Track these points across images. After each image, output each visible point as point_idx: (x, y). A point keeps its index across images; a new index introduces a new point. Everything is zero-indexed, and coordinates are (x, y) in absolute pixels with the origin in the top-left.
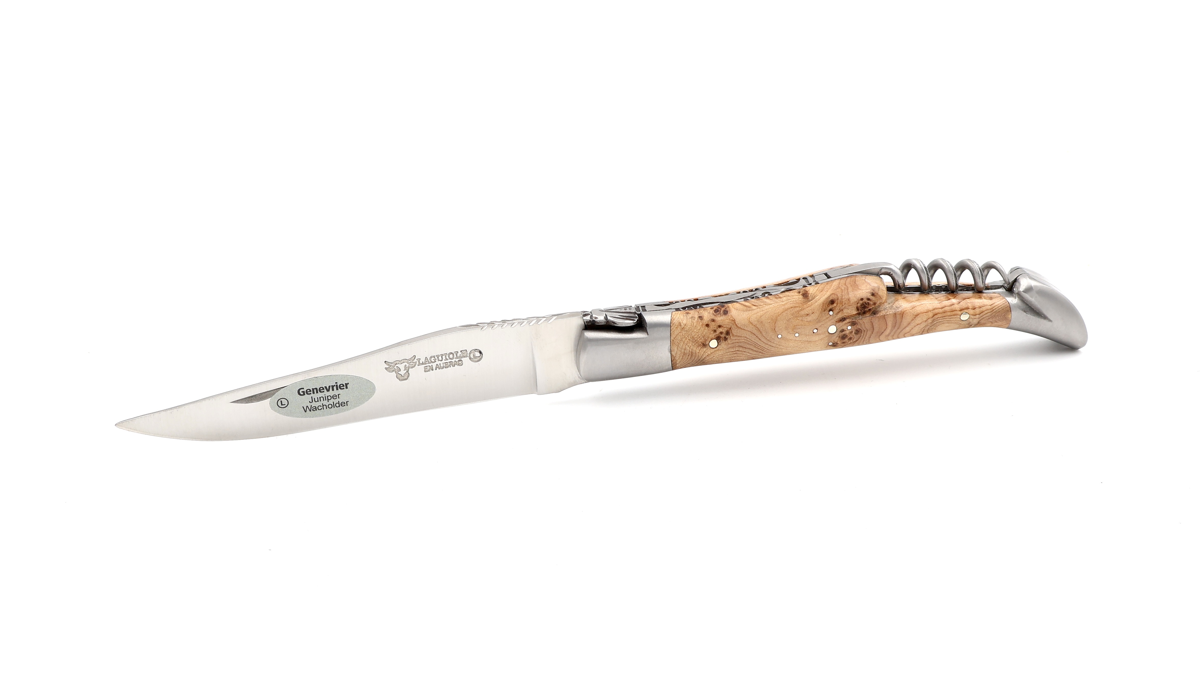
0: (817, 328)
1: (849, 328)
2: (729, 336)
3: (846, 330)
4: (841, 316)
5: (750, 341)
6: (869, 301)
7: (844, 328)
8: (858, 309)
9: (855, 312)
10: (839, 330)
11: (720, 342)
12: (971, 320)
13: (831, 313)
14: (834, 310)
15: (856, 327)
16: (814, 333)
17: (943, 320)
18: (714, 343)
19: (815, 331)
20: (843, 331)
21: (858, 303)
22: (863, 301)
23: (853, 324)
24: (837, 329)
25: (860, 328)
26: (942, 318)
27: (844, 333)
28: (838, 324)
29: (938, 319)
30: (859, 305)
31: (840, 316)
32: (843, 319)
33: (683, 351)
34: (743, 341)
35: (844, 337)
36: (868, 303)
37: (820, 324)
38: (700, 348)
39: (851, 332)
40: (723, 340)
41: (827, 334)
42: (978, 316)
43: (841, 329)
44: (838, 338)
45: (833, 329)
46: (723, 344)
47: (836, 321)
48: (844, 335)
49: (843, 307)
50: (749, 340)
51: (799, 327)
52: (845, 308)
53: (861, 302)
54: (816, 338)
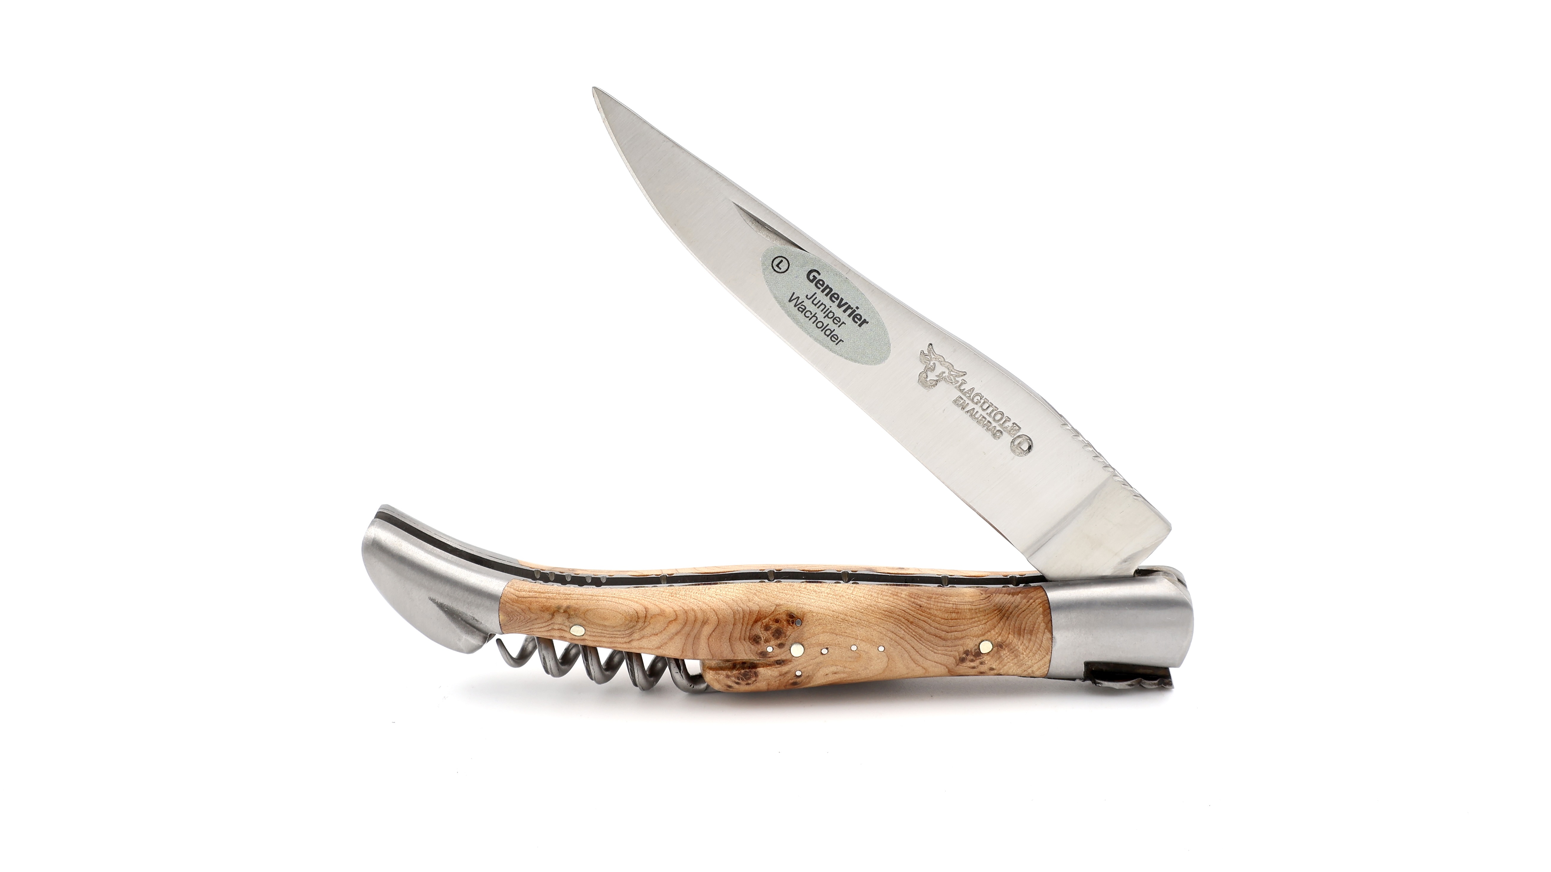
0: (822, 656)
1: (770, 649)
2: (961, 656)
3: (774, 646)
4: (783, 668)
5: (928, 647)
6: (737, 681)
7: (778, 651)
8: (756, 675)
9: (761, 670)
10: (786, 647)
11: (976, 650)
12: (567, 623)
13: (798, 673)
14: (795, 676)
15: (760, 648)
16: (827, 649)
17: (615, 633)
18: (986, 647)
19: (824, 651)
20: (781, 646)
21: (756, 680)
22: (746, 683)
23: (764, 654)
24: (790, 650)
25: (753, 647)
26: (617, 636)
27: (779, 642)
28: (788, 657)
29: (622, 636)
30: (754, 679)
31: (785, 669)
32: (780, 663)
33: (1033, 638)
34: (939, 648)
35: (778, 634)
36: (739, 680)
37: (817, 660)
38: (1007, 642)
39: (767, 641)
40: (971, 651)
41: (805, 643)
42: (556, 627)
43: (783, 650)
44: (788, 633)
45: (797, 650)
46: (970, 644)
47: (790, 661)
48: (778, 638)
49: (778, 678)
50: (931, 648)
51: (850, 659)
52: (776, 677)
53: (749, 682)
54: (824, 638)
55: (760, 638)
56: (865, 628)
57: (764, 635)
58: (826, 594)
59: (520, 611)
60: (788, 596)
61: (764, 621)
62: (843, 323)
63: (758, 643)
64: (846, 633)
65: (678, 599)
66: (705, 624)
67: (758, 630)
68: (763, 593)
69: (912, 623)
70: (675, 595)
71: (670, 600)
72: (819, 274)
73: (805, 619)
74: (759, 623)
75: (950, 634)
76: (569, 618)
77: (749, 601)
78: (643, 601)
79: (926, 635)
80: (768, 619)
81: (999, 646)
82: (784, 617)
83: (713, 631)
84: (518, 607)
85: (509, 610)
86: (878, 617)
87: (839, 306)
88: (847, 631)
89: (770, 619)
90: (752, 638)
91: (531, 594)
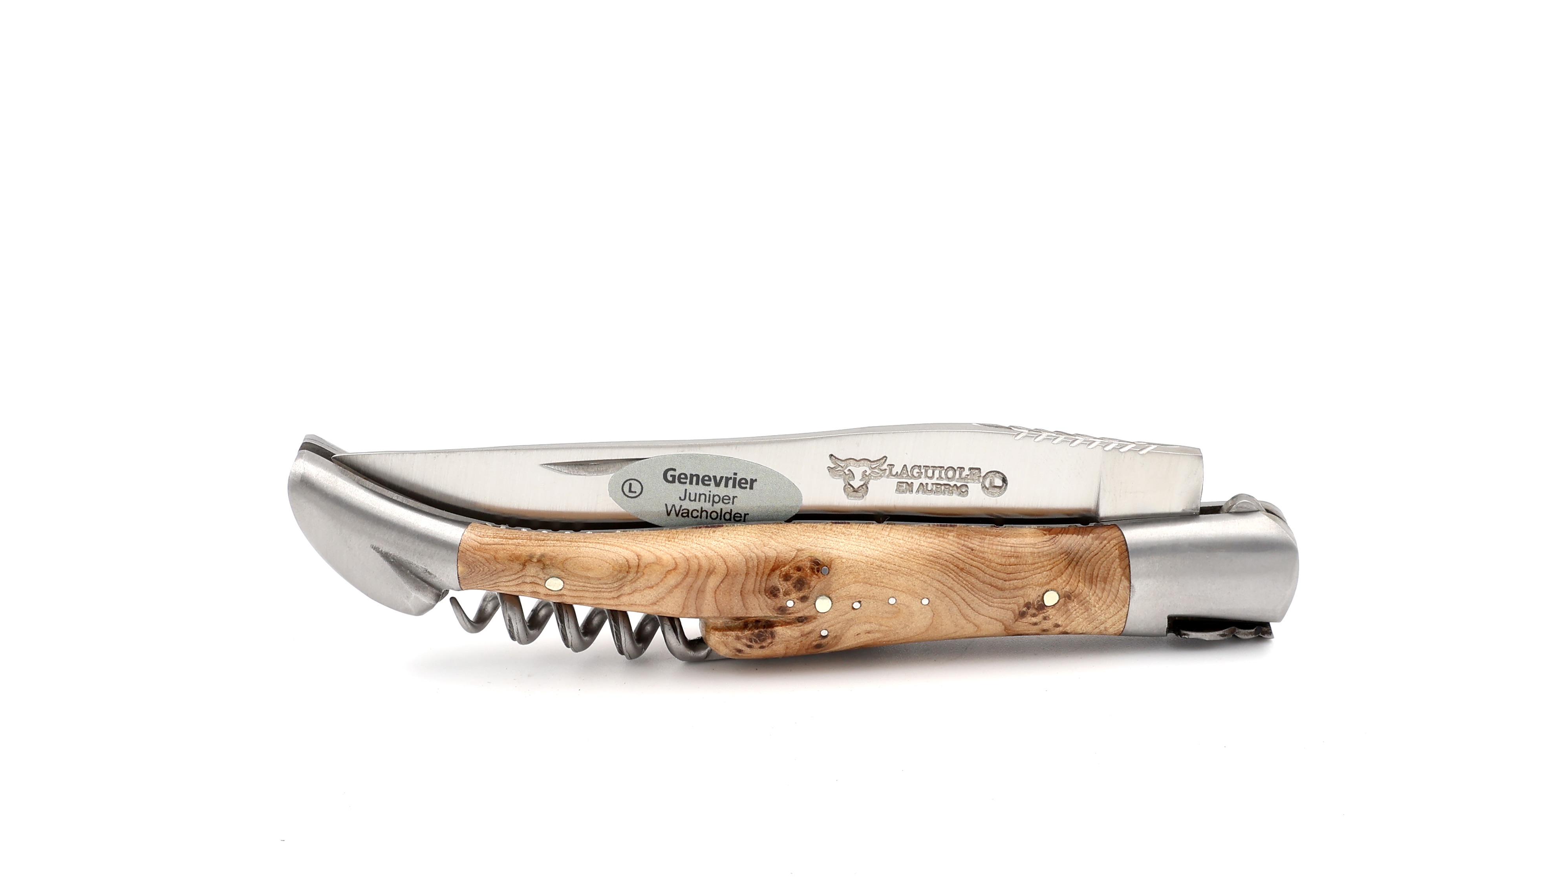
0: (853, 611)
1: (790, 604)
2: (1021, 609)
3: (795, 600)
4: (806, 626)
5: (982, 598)
6: (749, 643)
7: (800, 605)
8: (773, 635)
9: (779, 630)
10: (810, 601)
11: (1039, 601)
12: (542, 575)
13: (824, 633)
14: (819, 637)
15: (778, 602)
16: (860, 602)
17: (601, 586)
18: (1051, 599)
19: (857, 605)
20: (804, 599)
21: (772, 643)
22: (759, 645)
23: (783, 610)
24: (815, 604)
25: (769, 601)
26: (603, 590)
27: (801, 594)
28: (813, 613)
29: (609, 590)
30: (769, 641)
31: (807, 627)
32: (802, 620)
33: (1108, 587)
34: (995, 600)
35: (800, 584)
36: (751, 642)
37: (848, 616)
38: (1077, 592)
39: (786, 594)
40: (1033, 603)
41: (833, 596)
42: (528, 580)
43: (806, 604)
44: (812, 584)
45: (823, 605)
46: (1032, 595)
47: (815, 618)
48: (800, 590)
49: (799, 640)
50: (985, 601)
51: (887, 615)
52: (797, 638)
53: (764, 644)
54: (855, 589)
55: (778, 590)
56: (905, 576)
57: (783, 586)
58: (857, 537)
59: (484, 561)
60: (811, 539)
61: (783, 569)
63: (775, 596)
64: (882, 582)
65: (677, 545)
66: (711, 573)
67: (776, 581)
68: (781, 537)
69: (962, 569)
70: (673, 540)
71: (667, 546)
73: (832, 566)
74: (778, 572)
75: (1008, 583)
76: (543, 569)
77: (765, 546)
78: (634, 547)
79: (979, 585)
80: (787, 567)
81: (1067, 597)
82: (809, 564)
83: (722, 582)
84: (481, 556)
85: (470, 559)
86: (921, 562)
88: (884, 580)
89: (790, 567)
90: (768, 590)
91: (495, 540)
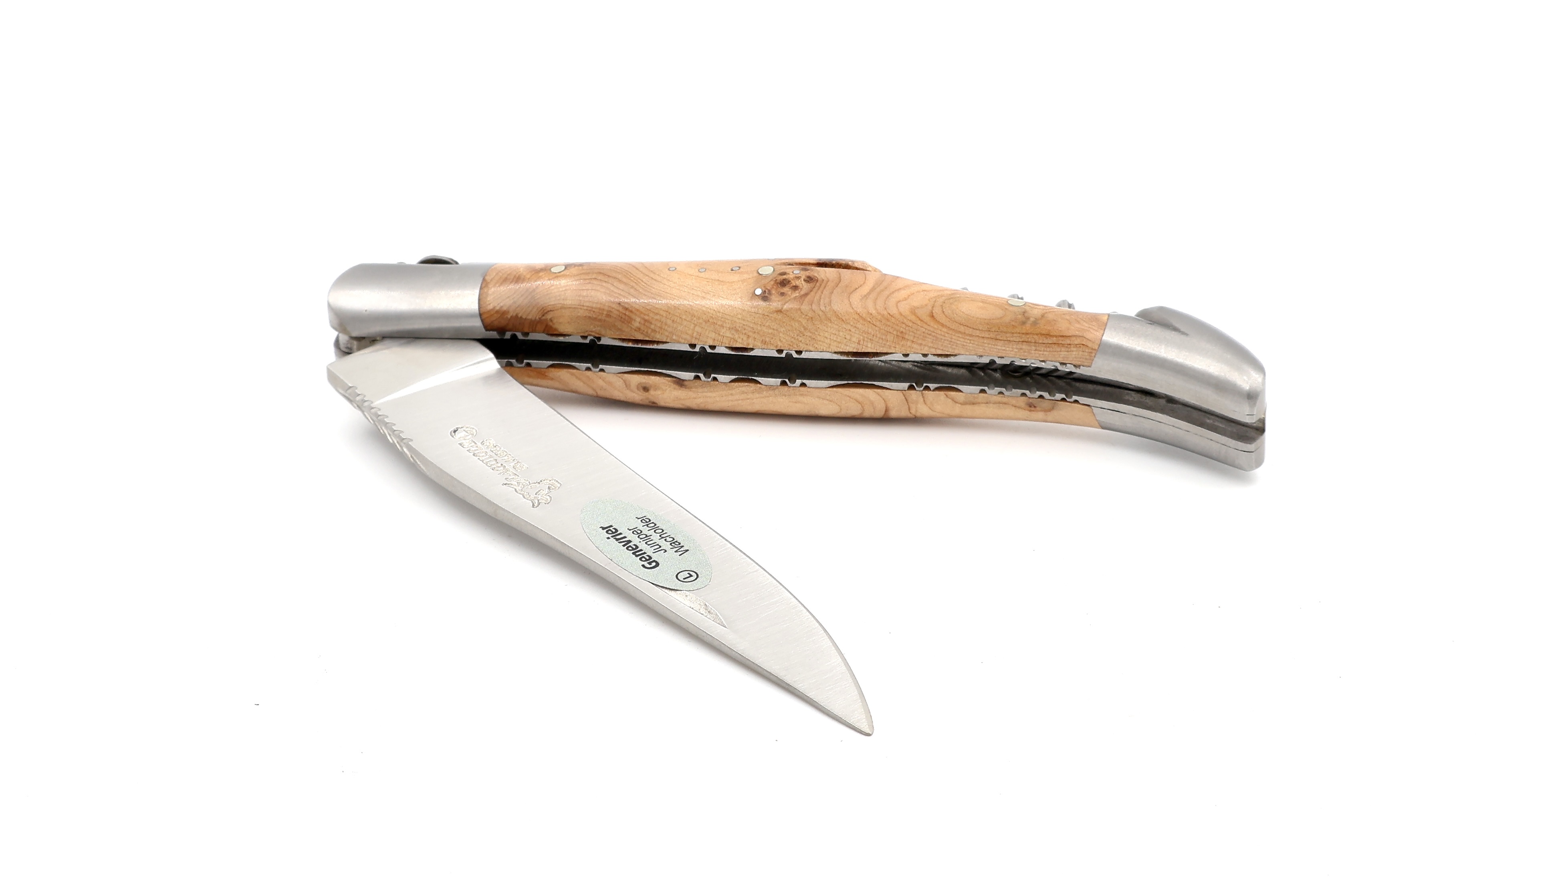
55: (805, 280)
56: (686, 285)
57: (801, 283)
58: (725, 325)
59: (1082, 322)
60: (767, 324)
61: (797, 295)
62: (630, 530)
63: (809, 277)
64: (707, 282)
65: (895, 326)
66: (865, 296)
67: (805, 287)
68: (796, 329)
69: (632, 287)
70: (899, 334)
71: (904, 326)
72: (643, 566)
73: (751, 295)
74: (802, 293)
75: (593, 277)
76: (1024, 313)
77: (812, 318)
78: (936, 326)
79: (620, 276)
80: (792, 297)
82: (773, 297)
83: (857, 289)
84: (1083, 325)
85: (1094, 323)
86: (669, 295)
87: (630, 541)
89: (790, 296)
90: (814, 281)
91: (1069, 342)
